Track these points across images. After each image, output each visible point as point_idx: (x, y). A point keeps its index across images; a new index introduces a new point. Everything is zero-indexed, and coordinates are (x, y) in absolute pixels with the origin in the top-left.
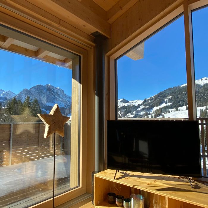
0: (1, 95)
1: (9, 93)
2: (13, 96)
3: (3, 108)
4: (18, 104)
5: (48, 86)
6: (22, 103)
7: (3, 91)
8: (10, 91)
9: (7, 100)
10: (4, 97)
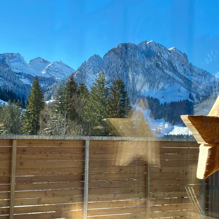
0: (43, 73)
1: (59, 66)
2: (68, 74)
3: (47, 102)
4: (79, 93)
5: (146, 46)
6: (87, 91)
7: (46, 62)
8: (60, 63)
9: (55, 84)
10: (48, 76)
